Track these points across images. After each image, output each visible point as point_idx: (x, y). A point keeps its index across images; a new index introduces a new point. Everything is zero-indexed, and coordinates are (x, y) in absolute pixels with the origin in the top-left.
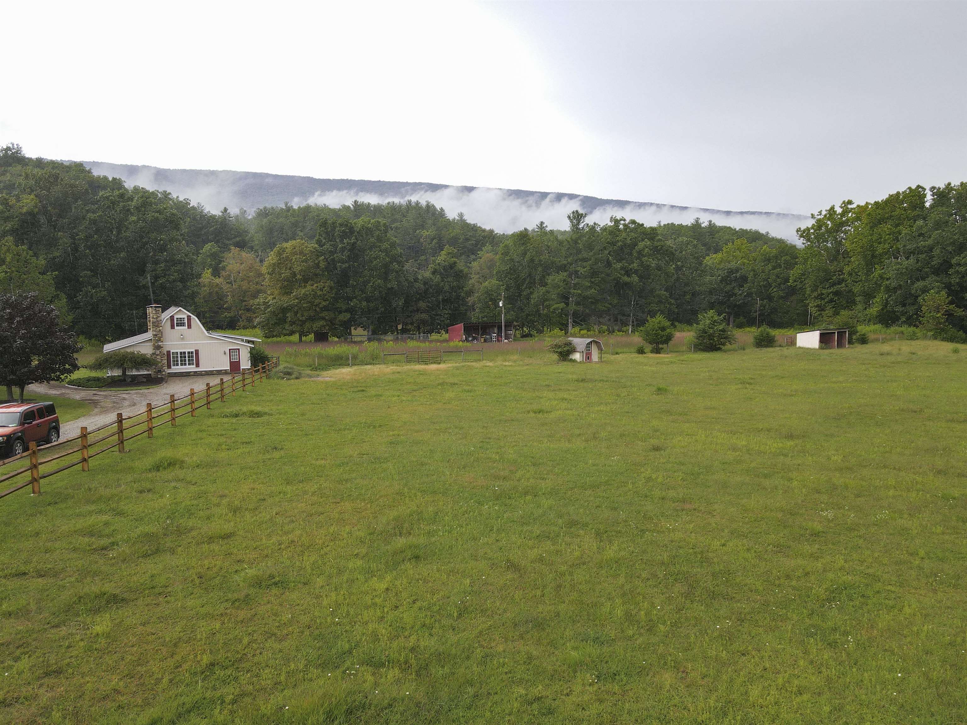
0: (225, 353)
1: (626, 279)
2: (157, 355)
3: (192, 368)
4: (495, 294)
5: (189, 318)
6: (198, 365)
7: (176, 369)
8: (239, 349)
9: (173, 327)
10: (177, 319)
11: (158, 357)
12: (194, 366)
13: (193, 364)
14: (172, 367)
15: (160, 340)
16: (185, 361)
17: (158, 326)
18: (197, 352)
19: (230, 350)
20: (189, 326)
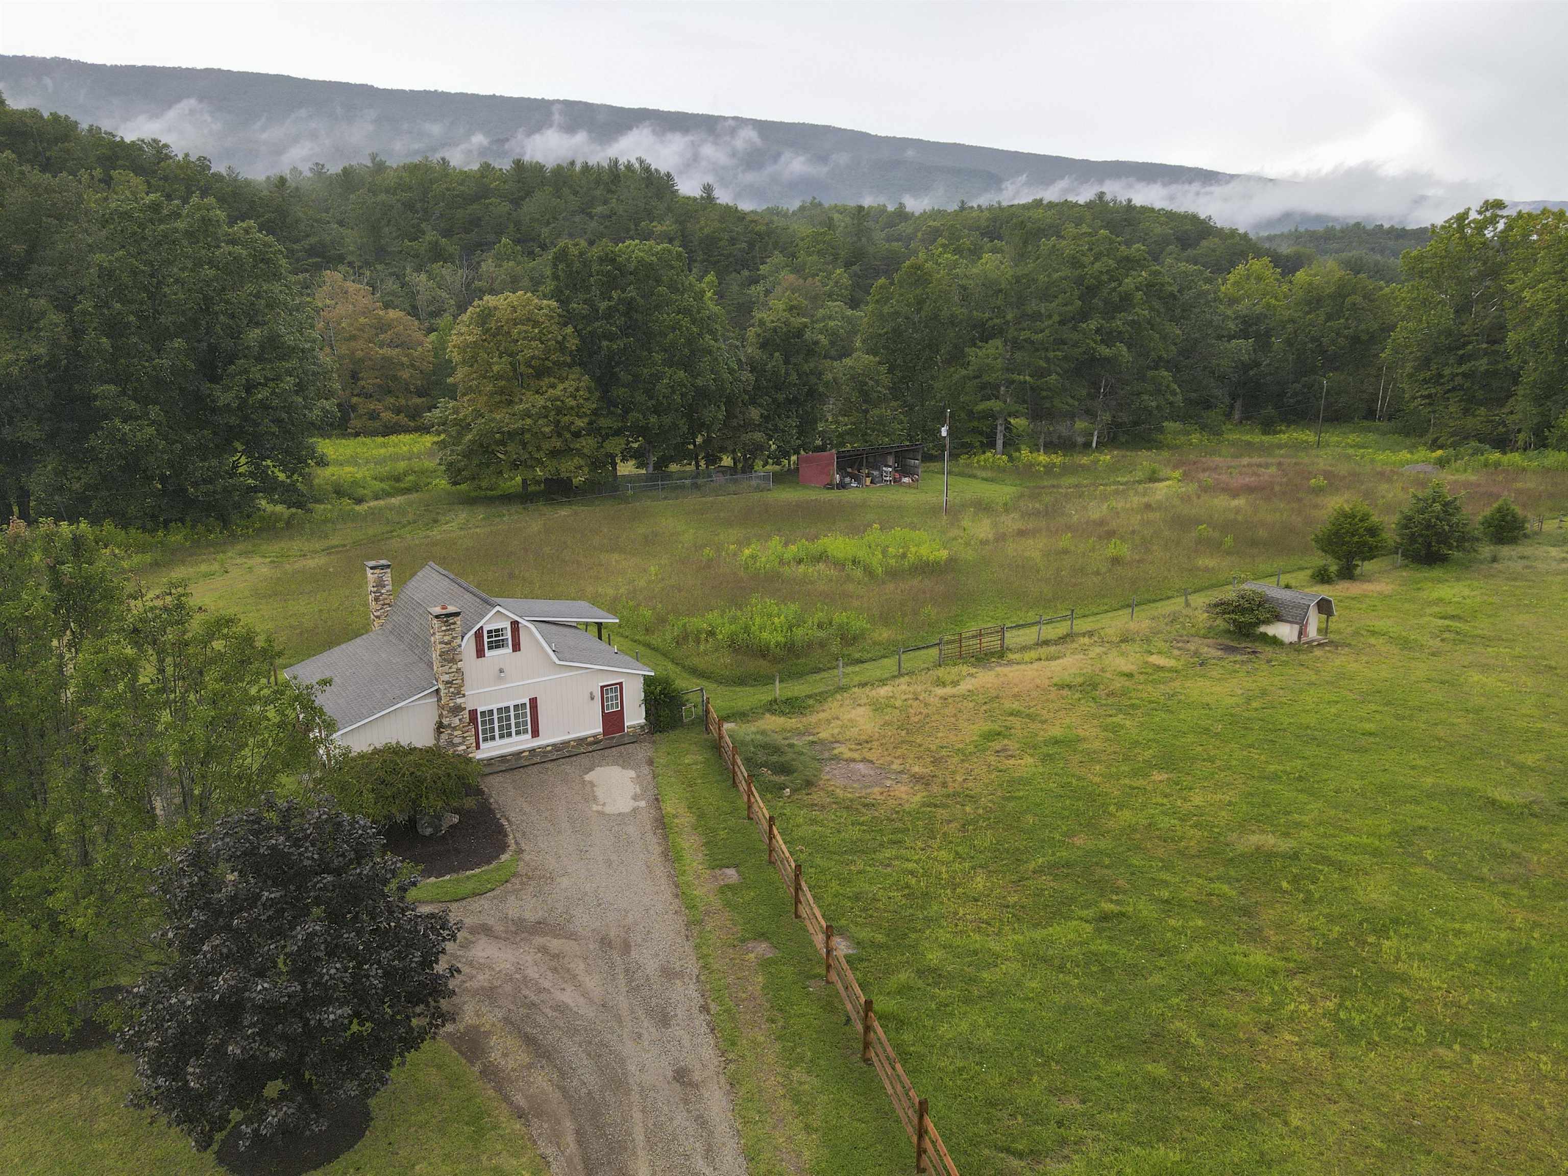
0: (592, 699)
1: (1105, 351)
2: (454, 729)
3: (521, 742)
4: (871, 383)
5: (515, 625)
6: (535, 733)
7: (490, 749)
8: (621, 684)
9: (480, 653)
10: (489, 632)
11: (456, 733)
12: (529, 736)
13: (526, 731)
14: (483, 745)
15: (459, 693)
16: (509, 726)
17: (453, 661)
18: (534, 702)
19: (602, 687)
20: (516, 647)
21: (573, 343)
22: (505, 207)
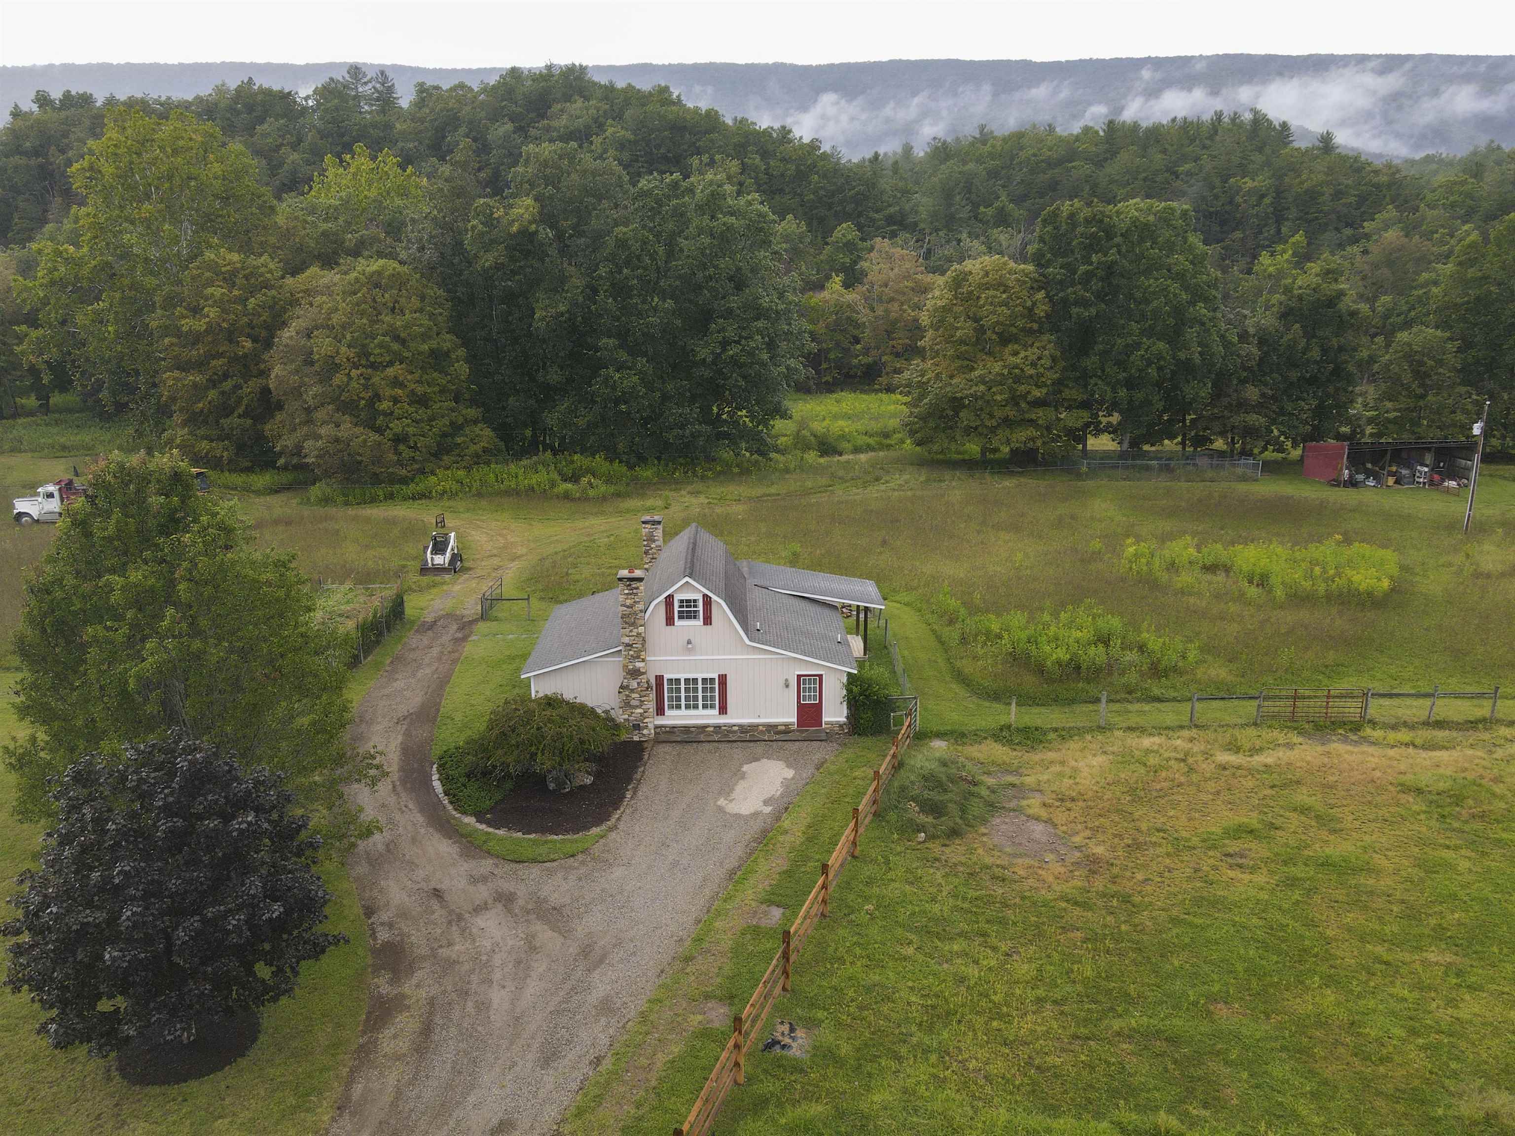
0: (787, 686)
2: (632, 691)
3: (708, 717)
5: (707, 601)
6: (723, 710)
7: (675, 717)
8: (820, 676)
9: (670, 621)
10: (682, 601)
11: (634, 695)
12: (716, 712)
13: (712, 707)
14: (668, 712)
15: (638, 657)
16: (696, 698)
17: (634, 624)
18: (723, 679)
19: (799, 676)
20: (708, 620)
21: (1041, 310)
22: (1088, 168)
